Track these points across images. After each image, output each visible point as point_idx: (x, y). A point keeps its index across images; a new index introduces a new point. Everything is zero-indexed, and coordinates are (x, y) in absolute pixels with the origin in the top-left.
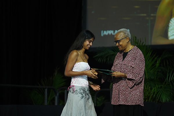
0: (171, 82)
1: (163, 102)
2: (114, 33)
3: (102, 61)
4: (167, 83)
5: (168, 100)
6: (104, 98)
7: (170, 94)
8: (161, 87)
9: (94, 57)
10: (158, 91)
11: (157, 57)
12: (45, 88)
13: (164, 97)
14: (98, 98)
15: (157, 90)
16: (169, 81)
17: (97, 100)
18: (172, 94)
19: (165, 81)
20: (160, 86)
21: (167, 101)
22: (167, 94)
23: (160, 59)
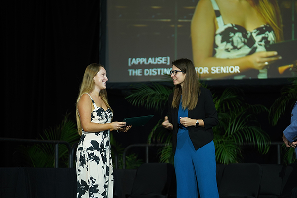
0: (234, 134)
1: (225, 162)
2: (147, 62)
3: (139, 103)
4: (229, 136)
5: (231, 160)
6: (135, 157)
7: (234, 151)
8: (222, 142)
9: (126, 98)
10: (218, 147)
11: (216, 98)
12: (56, 143)
13: (226, 157)
14: (127, 157)
15: (216, 146)
16: (232, 133)
17: (126, 159)
18: (235, 151)
19: (226, 133)
20: (219, 140)
21: (230, 162)
22: (229, 151)
23: (219, 101)
